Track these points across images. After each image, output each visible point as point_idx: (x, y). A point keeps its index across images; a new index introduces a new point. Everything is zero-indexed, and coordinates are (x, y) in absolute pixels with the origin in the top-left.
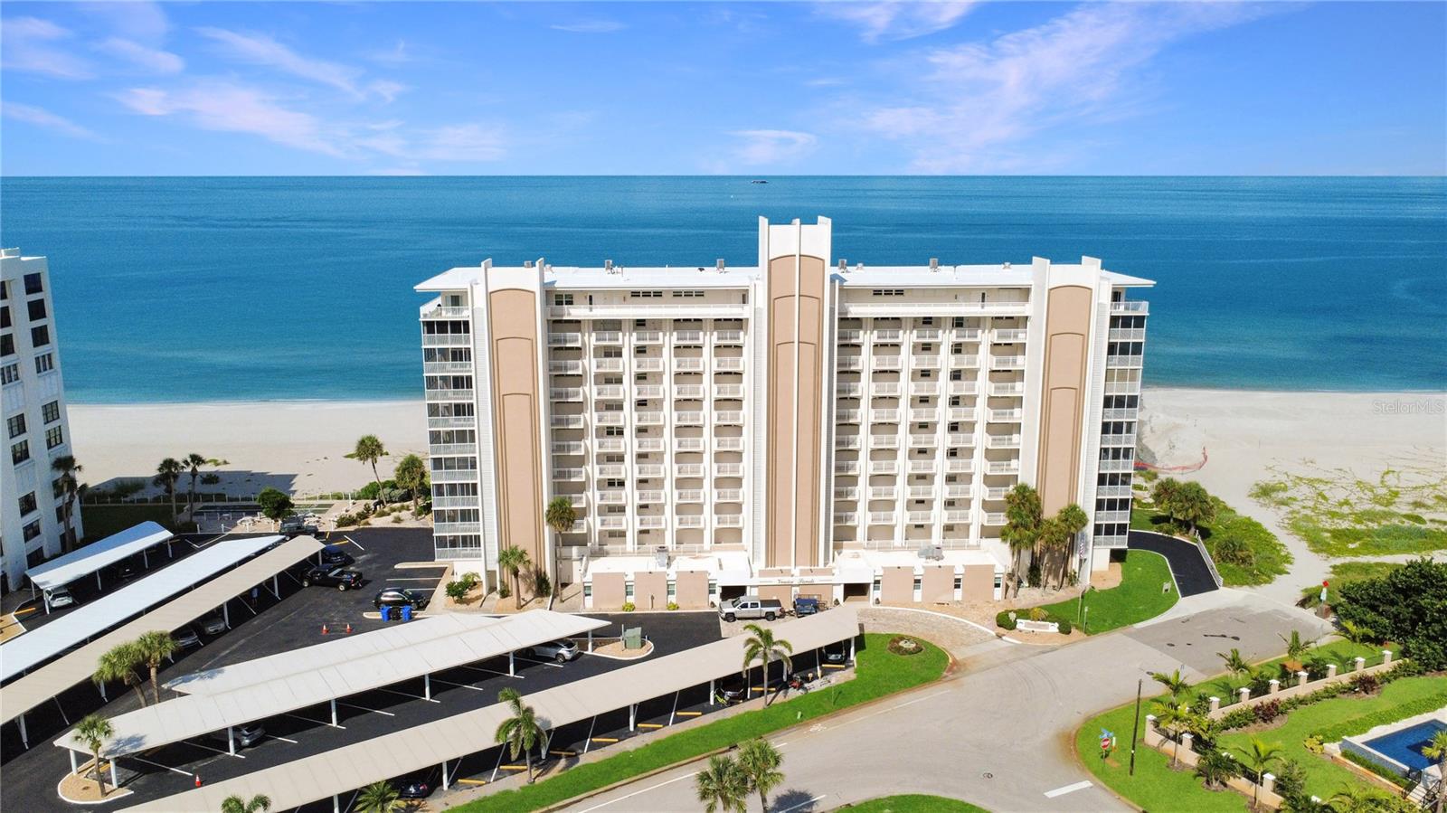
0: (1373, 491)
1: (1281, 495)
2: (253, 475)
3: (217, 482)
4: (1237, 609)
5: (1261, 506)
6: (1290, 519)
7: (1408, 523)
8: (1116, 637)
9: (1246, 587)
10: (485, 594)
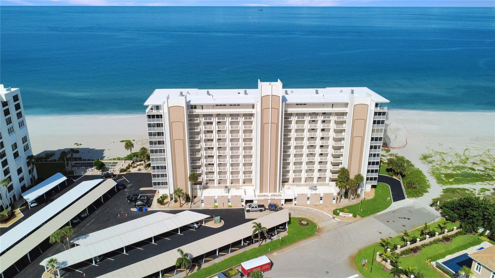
0: (460, 158)
1: (430, 159)
2: (90, 149)
3: (79, 153)
4: (410, 207)
5: (423, 163)
6: (432, 169)
7: (470, 171)
8: (371, 218)
9: (414, 198)
10: (169, 201)
